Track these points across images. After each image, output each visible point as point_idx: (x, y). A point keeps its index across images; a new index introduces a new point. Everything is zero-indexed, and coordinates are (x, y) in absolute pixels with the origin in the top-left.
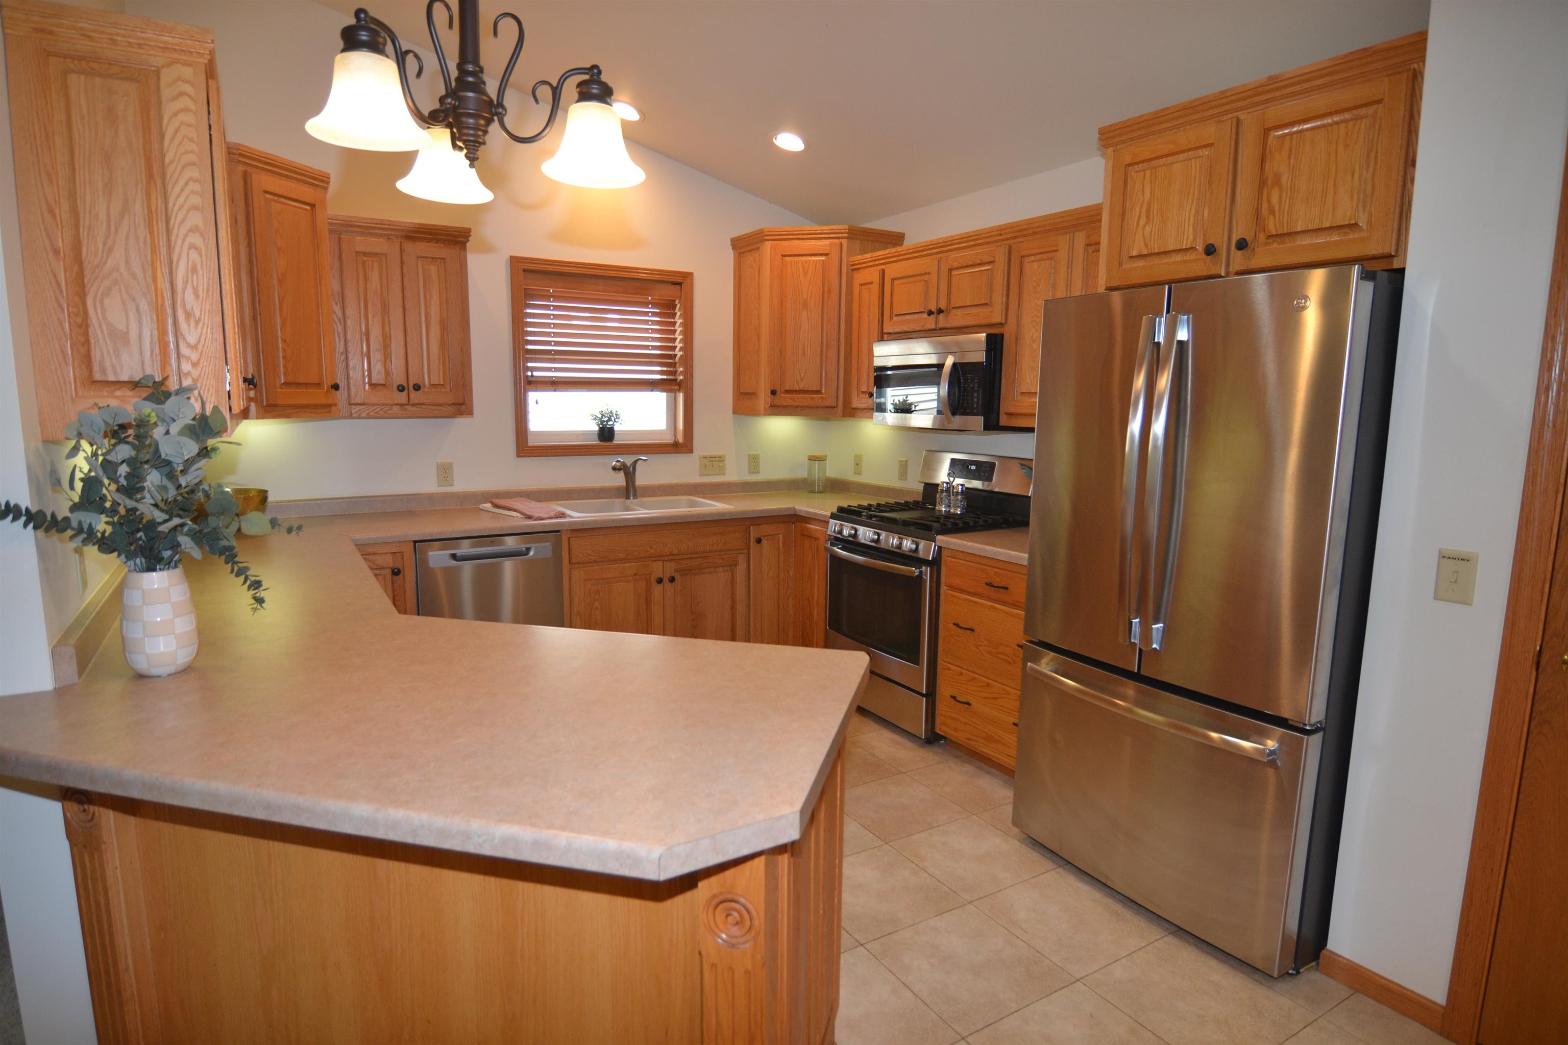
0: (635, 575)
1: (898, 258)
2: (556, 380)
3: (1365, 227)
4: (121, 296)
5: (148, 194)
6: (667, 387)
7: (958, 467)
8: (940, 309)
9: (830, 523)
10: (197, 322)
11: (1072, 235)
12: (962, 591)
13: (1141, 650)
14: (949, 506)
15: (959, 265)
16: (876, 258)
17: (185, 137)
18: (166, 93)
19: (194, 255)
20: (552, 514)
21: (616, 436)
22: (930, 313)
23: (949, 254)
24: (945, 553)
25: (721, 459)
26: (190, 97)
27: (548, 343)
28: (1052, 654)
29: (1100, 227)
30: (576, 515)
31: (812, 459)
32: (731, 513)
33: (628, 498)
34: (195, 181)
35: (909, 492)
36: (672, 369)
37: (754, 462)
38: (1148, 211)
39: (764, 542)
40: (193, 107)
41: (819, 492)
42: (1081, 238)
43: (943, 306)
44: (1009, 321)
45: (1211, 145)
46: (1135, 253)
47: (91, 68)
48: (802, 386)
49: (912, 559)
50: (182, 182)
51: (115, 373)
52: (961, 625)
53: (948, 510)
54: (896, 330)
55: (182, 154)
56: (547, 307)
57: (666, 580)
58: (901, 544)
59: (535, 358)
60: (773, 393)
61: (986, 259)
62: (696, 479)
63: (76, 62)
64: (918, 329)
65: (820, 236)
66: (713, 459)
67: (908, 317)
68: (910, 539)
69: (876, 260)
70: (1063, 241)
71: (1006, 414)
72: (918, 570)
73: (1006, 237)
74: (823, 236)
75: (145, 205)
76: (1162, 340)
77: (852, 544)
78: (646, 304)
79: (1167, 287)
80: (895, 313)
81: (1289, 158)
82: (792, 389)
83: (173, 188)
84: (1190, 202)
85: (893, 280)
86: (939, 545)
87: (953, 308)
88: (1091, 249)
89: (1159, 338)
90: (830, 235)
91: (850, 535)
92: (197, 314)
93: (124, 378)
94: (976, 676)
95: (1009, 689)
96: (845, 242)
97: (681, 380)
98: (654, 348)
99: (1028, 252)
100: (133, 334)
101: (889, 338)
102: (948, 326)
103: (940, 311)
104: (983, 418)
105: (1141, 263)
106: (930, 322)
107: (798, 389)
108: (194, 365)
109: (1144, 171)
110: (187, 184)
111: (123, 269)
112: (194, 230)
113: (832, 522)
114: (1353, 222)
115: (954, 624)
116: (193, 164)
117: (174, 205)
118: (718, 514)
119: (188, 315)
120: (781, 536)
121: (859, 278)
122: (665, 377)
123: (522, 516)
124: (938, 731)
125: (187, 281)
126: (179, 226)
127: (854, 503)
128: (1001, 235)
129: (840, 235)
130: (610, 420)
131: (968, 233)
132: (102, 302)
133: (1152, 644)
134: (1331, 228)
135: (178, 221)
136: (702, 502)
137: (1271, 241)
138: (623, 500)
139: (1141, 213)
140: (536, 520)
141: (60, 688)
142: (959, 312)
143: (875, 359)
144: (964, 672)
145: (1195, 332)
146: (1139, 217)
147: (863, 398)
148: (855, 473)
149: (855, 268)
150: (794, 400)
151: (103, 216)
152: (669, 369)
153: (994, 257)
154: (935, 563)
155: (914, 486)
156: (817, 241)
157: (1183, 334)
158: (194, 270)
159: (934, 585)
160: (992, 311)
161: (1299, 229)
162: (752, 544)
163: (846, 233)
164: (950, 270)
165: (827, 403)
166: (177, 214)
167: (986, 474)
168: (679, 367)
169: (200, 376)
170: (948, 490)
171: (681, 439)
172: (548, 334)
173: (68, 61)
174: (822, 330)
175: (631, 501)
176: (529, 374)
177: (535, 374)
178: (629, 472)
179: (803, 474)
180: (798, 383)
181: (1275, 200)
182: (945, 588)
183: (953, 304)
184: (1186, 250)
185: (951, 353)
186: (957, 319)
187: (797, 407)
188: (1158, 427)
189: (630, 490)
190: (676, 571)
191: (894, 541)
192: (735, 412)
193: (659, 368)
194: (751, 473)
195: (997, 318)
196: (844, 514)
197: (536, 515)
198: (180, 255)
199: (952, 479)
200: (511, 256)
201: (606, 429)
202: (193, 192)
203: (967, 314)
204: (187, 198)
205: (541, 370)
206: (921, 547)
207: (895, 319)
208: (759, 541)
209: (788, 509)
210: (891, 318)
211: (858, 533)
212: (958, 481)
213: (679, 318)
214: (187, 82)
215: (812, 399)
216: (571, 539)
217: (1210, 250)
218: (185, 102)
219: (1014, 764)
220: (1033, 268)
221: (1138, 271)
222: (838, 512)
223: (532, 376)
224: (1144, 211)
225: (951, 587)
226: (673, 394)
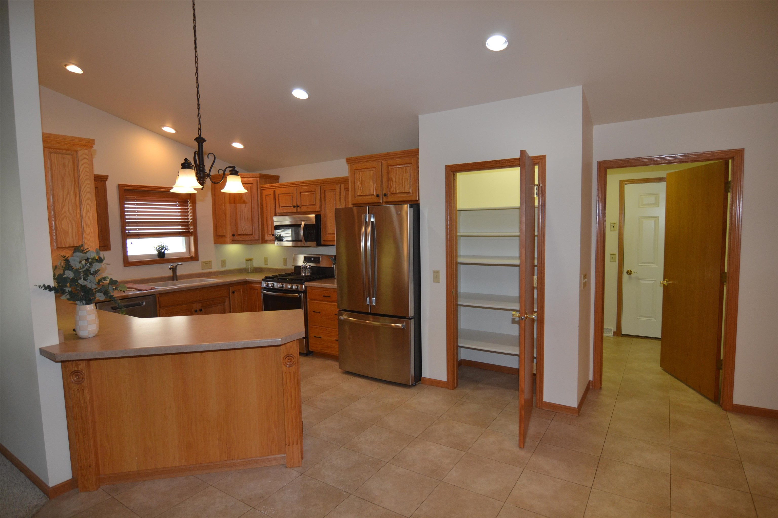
0: (186, 310)
1: (280, 187)
2: (139, 234)
3: (411, 193)
4: (67, 220)
5: (75, 189)
6: (186, 235)
7: (306, 259)
8: (298, 205)
9: (262, 283)
10: (89, 227)
11: (340, 185)
12: (315, 300)
13: (370, 306)
14: (306, 273)
15: (303, 191)
16: (272, 186)
17: (86, 171)
18: (80, 158)
19: (88, 206)
20: (150, 288)
21: (166, 256)
22: (294, 207)
23: (299, 187)
24: (308, 288)
25: (210, 262)
26: (87, 159)
27: (135, 219)
28: (346, 312)
29: (348, 183)
30: (159, 288)
31: (247, 260)
32: (222, 283)
33: (173, 280)
34: (88, 184)
35: (288, 270)
36: (187, 227)
37: (223, 263)
38: (361, 183)
39: (236, 293)
40: (88, 162)
41: (251, 273)
42: (342, 186)
43: (299, 204)
44: (322, 210)
45: (376, 168)
46: (359, 195)
47: (57, 151)
48: (245, 233)
49: (297, 291)
50: (84, 185)
51: (65, 245)
52: (316, 311)
53: (305, 274)
54: (281, 212)
55: (85, 176)
56: (134, 204)
57: (198, 311)
58: (292, 287)
59: (130, 225)
60: (233, 235)
61: (313, 190)
62: (200, 271)
63: (53, 149)
64: (290, 212)
65: (248, 177)
66: (207, 262)
67: (286, 208)
68: (295, 285)
69: (271, 187)
70: (337, 187)
71: (324, 241)
72: (299, 295)
73: (318, 183)
74: (250, 177)
75: (74, 192)
76: (367, 221)
77: (273, 289)
78: (175, 202)
79: (367, 207)
80: (281, 206)
81: (394, 174)
82: (241, 234)
83: (82, 186)
84: (372, 182)
85: (279, 194)
86: (306, 285)
87: (303, 205)
88: (346, 190)
89: (367, 220)
90: (253, 177)
91: (272, 286)
92: (89, 223)
93: (67, 246)
94: (322, 327)
95: (333, 329)
96: (258, 179)
97: (192, 231)
98: (180, 219)
99: (326, 189)
100: (70, 232)
101: (279, 215)
102: (301, 211)
103: (298, 206)
104: (316, 242)
105: (360, 198)
106: (294, 210)
107: (243, 233)
108: (88, 240)
109: (359, 172)
110: (86, 185)
111: (67, 212)
112: (88, 199)
113: (263, 283)
114: (409, 192)
115: (313, 311)
116: (88, 179)
117: (82, 192)
118: (215, 284)
119: (87, 225)
120: (241, 290)
121: (265, 193)
122: (186, 230)
123: (136, 290)
124: (310, 350)
125: (86, 215)
126: (84, 198)
127: (271, 275)
128: (317, 182)
129: (257, 177)
130: (162, 249)
131: (306, 181)
132: (61, 223)
133: (373, 304)
134: (404, 193)
135: (84, 196)
136: (206, 280)
137: (392, 194)
138: (172, 281)
139: (359, 183)
140: (144, 291)
141: (61, 343)
142: (305, 207)
143: (274, 222)
144: (318, 327)
145: (376, 219)
146: (359, 185)
147: (270, 236)
148: (265, 264)
149: (262, 189)
150: (242, 238)
151: (61, 196)
152: (186, 227)
153: (315, 190)
154: (305, 292)
155: (290, 267)
156: (248, 179)
157: (372, 220)
158: (88, 211)
159: (305, 300)
160: (316, 207)
161: (397, 192)
162: (231, 294)
163: (259, 176)
164: (300, 192)
165: (256, 238)
166: (83, 194)
167: (317, 261)
168: (191, 226)
169: (90, 244)
170: (304, 268)
171: (193, 255)
172: (135, 215)
173: (50, 149)
174: (252, 211)
175: (175, 282)
176: (127, 232)
177: (130, 231)
178: (174, 270)
179: (244, 266)
180: (243, 232)
181: (391, 184)
182: (309, 300)
183: (303, 204)
184: (372, 195)
185: (304, 221)
186: (304, 209)
187: (243, 240)
188: (369, 244)
189: (174, 277)
190: (202, 307)
191: (289, 286)
192: (215, 243)
193: (181, 227)
194: (222, 267)
195: (318, 209)
196: (267, 279)
197: (143, 289)
198: (84, 207)
199: (306, 264)
200: (119, 184)
201: (161, 253)
202: (88, 188)
203: (308, 208)
204: (86, 189)
205: (131, 229)
206: (299, 287)
207: (281, 208)
208: (233, 292)
209: (243, 279)
210: (279, 208)
211: (274, 285)
212: (308, 264)
213: (190, 207)
214: (86, 154)
215: (249, 237)
216: (159, 297)
217: (378, 196)
218: (85, 161)
219: (338, 354)
220: (328, 194)
221: (360, 200)
222: (265, 278)
223: (129, 232)
224: (360, 183)
225: (311, 299)
226: (188, 237)
